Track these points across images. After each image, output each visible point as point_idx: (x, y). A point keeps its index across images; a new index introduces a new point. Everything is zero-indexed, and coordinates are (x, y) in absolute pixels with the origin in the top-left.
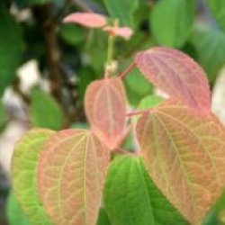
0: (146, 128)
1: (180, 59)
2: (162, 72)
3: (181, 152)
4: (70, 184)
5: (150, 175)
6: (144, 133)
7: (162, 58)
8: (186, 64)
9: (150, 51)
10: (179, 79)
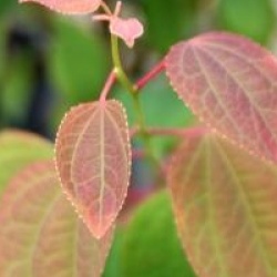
0: (190, 169)
1: (250, 60)
2: (212, 87)
3: (256, 213)
4: (48, 260)
5: (190, 259)
6: (187, 178)
7: (216, 58)
8: (262, 70)
9: (196, 42)
10: (244, 99)
